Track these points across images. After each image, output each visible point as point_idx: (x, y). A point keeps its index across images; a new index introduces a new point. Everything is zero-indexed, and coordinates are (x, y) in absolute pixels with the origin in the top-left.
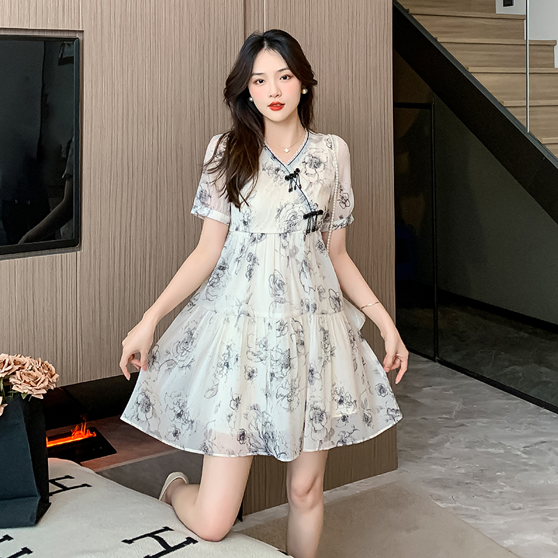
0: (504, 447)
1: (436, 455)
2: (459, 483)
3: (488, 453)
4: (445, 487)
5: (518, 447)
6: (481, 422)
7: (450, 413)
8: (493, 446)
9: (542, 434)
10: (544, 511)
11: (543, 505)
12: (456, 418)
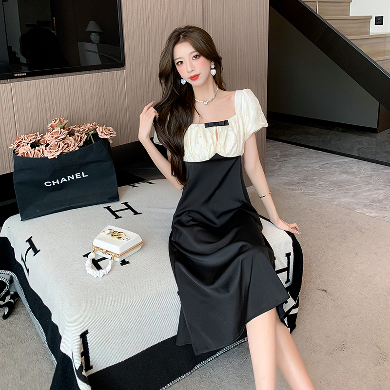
0: (310, 167)
1: (280, 173)
2: (298, 183)
3: (304, 170)
4: (293, 185)
5: (316, 166)
6: (293, 158)
7: (277, 156)
8: (304, 167)
9: (325, 161)
10: (343, 189)
11: (341, 187)
12: (281, 157)
